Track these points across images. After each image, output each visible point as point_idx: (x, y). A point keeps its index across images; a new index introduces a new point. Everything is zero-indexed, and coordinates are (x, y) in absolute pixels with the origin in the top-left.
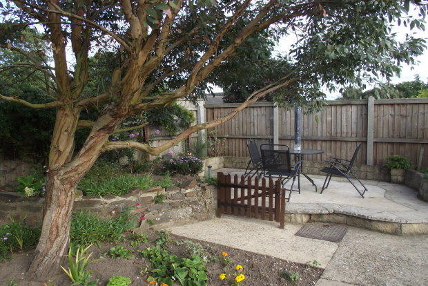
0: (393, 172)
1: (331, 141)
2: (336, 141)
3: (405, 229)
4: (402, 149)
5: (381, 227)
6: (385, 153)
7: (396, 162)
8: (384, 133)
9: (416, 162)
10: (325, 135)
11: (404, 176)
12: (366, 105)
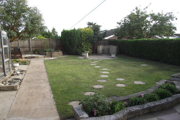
0: (36, 52)
1: (23, 47)
2: (24, 47)
3: (39, 57)
4: (37, 48)
5: (36, 57)
6: (34, 49)
7: (36, 50)
8: (33, 45)
9: (39, 50)
10: (22, 46)
11: (38, 53)
12: (29, 40)
